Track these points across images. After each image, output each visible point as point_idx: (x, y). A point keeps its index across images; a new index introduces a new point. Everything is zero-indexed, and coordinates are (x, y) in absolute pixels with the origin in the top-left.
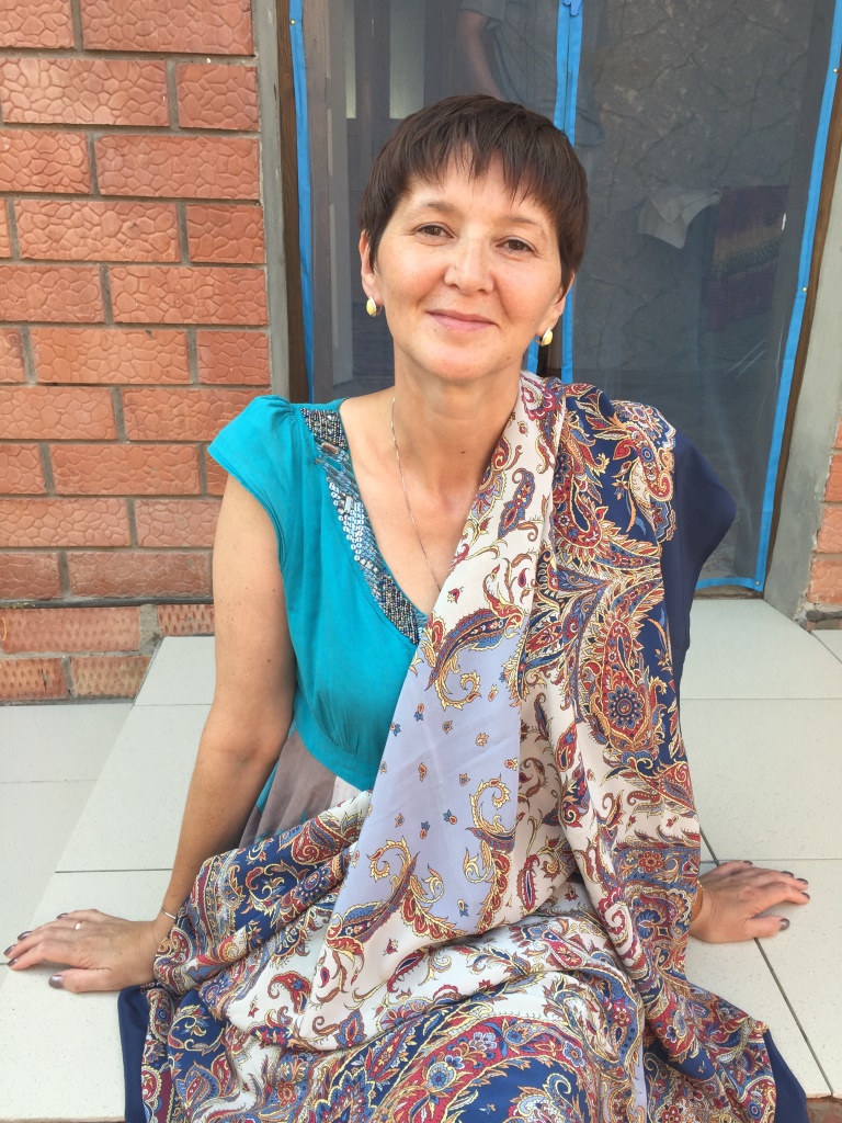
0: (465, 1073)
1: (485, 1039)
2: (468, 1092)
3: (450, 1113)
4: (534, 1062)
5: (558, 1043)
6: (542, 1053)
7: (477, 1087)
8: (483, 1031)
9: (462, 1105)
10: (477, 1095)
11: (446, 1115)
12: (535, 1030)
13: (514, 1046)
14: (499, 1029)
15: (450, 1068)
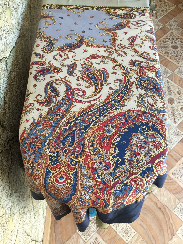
0: (116, 130)
1: (121, 118)
2: (118, 137)
3: (113, 144)
4: (135, 124)
5: (141, 116)
6: (137, 121)
7: (120, 135)
8: (120, 116)
9: (116, 141)
10: (120, 137)
11: (112, 144)
12: (135, 114)
13: (129, 120)
14: (125, 115)
15: (112, 128)
